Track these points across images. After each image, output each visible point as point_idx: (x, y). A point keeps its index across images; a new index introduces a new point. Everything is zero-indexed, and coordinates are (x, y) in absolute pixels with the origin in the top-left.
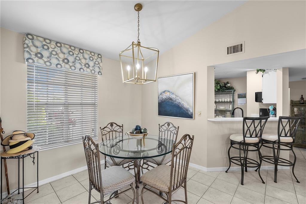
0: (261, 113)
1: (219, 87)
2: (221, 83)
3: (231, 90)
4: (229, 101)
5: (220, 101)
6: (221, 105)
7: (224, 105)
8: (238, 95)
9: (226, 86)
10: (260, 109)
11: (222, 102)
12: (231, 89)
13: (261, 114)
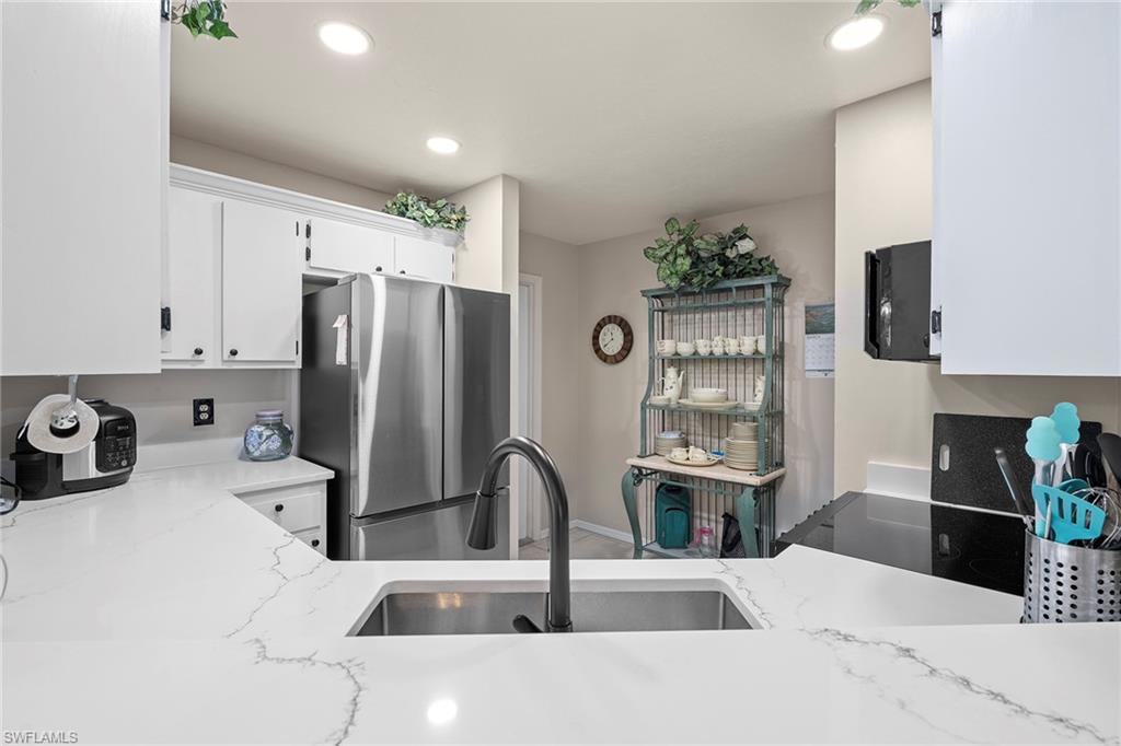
0: (946, 454)
1: (688, 261)
2: (701, 238)
3: (757, 281)
4: (747, 349)
5: (703, 351)
6: (707, 376)
7: (723, 376)
8: (808, 310)
9: (731, 254)
10: (937, 416)
11: (711, 359)
12: (758, 273)
13: (945, 465)
